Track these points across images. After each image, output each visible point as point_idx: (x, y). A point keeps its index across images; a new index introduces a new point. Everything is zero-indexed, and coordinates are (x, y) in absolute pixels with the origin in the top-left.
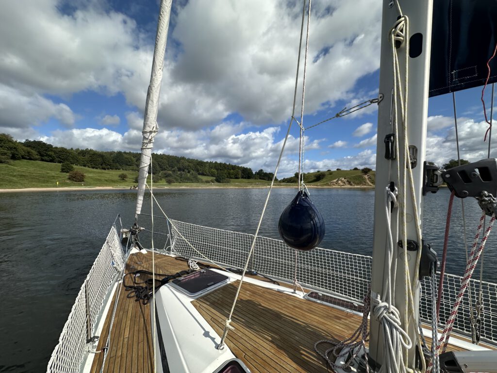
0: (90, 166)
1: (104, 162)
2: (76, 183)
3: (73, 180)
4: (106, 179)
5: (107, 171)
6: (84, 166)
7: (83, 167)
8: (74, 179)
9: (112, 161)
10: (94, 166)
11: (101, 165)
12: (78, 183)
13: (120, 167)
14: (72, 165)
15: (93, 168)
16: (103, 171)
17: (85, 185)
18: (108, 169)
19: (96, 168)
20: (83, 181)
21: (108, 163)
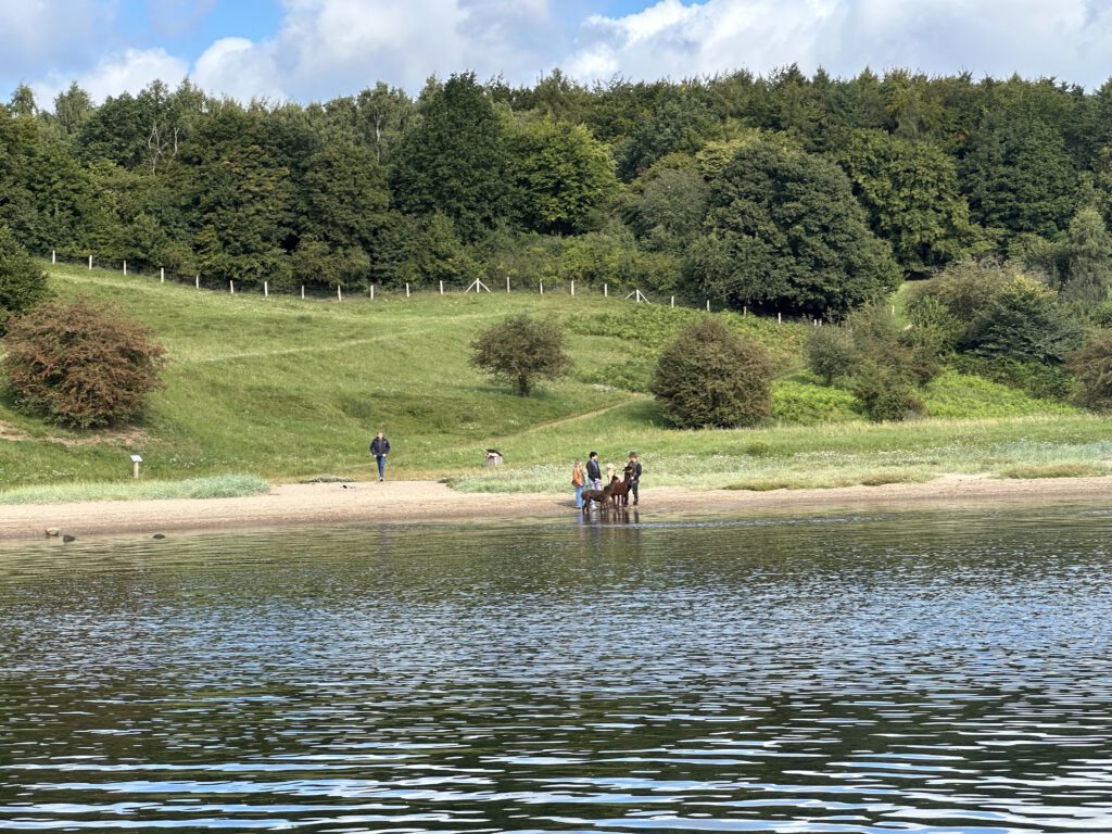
0: (189, 267)
1: (316, 213)
2: (72, 442)
3: (43, 411)
4: (347, 387)
5: (339, 310)
6: (140, 266)
7: (125, 281)
8: (60, 403)
9: (385, 198)
10: (220, 259)
11: (290, 244)
12: (95, 440)
13: (463, 255)
14: (37, 261)
15: (217, 279)
16: (310, 307)
17: (154, 469)
18: (353, 284)
19: (246, 285)
20: (138, 420)
21: (345, 215)
